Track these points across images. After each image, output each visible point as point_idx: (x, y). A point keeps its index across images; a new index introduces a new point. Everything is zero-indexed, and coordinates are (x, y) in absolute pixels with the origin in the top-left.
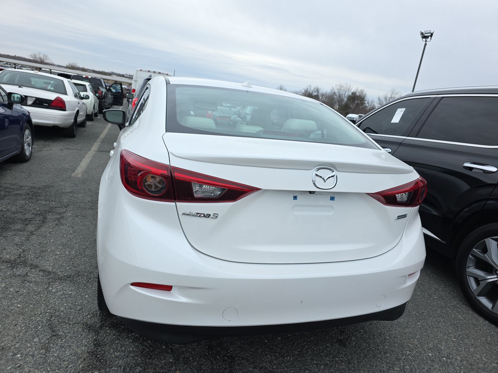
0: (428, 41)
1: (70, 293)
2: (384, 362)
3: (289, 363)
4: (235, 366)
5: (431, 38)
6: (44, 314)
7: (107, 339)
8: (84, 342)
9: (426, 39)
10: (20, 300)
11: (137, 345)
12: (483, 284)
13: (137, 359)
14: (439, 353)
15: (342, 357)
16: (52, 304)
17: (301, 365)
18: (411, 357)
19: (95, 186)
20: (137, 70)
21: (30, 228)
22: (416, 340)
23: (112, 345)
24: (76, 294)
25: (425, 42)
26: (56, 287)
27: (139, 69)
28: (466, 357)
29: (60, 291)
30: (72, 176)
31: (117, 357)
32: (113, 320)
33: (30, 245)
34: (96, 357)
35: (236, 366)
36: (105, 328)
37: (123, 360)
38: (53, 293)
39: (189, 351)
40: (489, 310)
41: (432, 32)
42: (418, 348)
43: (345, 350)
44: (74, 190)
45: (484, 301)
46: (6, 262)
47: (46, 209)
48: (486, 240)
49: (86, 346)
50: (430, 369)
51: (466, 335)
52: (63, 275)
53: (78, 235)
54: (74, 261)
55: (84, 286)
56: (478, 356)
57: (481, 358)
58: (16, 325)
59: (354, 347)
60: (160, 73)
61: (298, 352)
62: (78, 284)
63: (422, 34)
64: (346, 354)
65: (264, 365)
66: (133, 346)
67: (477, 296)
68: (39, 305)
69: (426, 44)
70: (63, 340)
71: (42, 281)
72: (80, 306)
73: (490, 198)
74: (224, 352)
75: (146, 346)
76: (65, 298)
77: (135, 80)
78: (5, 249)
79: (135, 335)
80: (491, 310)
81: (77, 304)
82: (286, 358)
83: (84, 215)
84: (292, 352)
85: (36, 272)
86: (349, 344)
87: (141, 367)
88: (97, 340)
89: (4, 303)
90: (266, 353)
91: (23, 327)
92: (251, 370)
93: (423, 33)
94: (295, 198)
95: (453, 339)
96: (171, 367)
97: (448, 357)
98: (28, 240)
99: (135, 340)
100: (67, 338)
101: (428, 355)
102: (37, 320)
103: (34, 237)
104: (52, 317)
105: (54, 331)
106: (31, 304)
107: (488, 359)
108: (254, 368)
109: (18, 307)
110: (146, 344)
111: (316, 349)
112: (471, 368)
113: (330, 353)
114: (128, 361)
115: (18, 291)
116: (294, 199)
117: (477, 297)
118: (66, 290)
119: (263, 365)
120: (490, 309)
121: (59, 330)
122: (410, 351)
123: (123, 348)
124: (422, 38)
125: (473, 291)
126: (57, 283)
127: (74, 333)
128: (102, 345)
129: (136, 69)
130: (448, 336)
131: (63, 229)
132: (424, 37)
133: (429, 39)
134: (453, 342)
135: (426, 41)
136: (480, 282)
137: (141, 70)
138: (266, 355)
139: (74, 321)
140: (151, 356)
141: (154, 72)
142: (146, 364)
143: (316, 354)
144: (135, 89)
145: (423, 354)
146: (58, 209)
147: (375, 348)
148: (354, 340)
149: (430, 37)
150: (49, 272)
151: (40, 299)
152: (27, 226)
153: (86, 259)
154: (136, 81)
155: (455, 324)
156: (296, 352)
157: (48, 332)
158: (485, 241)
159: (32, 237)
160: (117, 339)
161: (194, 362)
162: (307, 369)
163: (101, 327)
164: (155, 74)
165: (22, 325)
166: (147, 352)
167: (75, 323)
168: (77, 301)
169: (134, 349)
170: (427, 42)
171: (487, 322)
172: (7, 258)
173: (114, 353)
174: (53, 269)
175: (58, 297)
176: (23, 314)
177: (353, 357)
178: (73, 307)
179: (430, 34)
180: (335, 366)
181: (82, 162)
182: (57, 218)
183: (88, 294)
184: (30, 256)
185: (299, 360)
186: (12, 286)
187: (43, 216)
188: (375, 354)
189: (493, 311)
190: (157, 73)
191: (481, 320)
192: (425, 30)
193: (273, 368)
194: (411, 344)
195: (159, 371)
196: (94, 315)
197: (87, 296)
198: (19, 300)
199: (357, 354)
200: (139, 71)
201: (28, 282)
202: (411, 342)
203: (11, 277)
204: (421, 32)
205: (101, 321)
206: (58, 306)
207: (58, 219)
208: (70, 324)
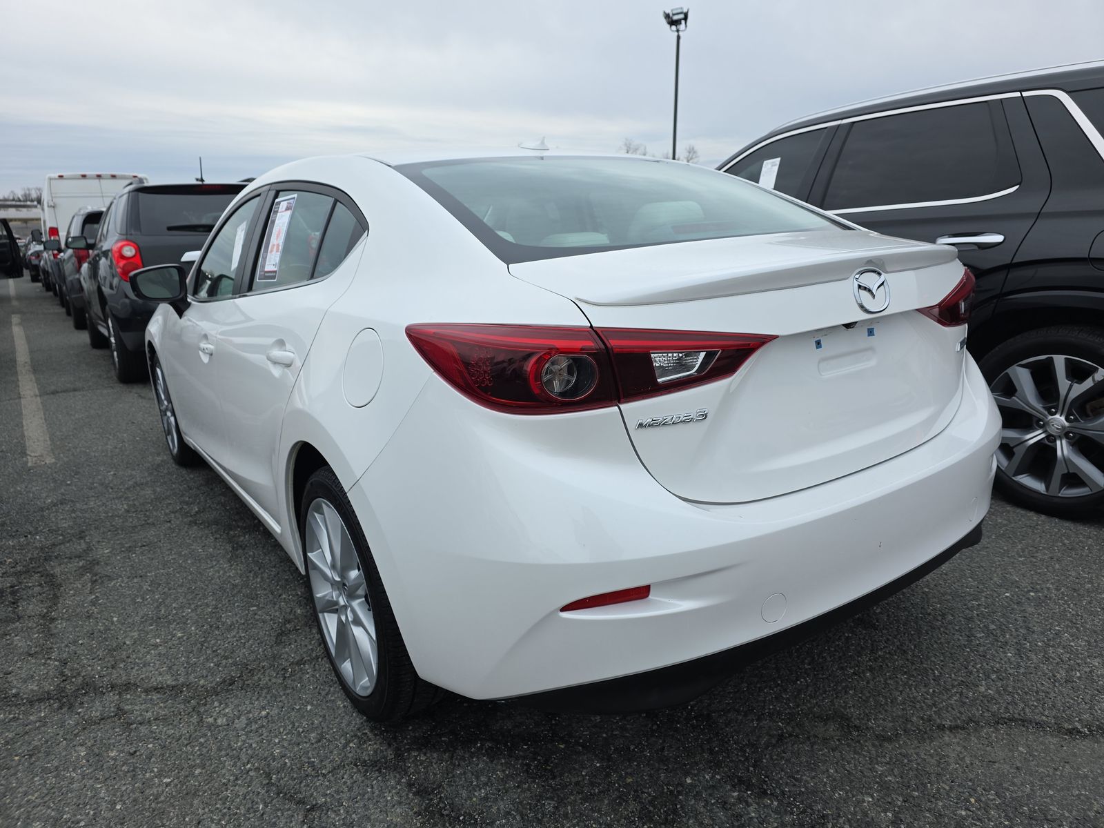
0: (682, 31)
1: (264, 713)
2: (952, 631)
3: (810, 689)
4: (722, 729)
5: (686, 23)
6: (245, 776)
7: (435, 774)
8: (389, 798)
9: (676, 26)
10: (157, 767)
11: (506, 763)
12: (1019, 452)
13: (529, 786)
14: (1018, 587)
15: (885, 647)
16: (245, 749)
17: (832, 685)
18: (985, 609)
19: (112, 473)
20: (50, 179)
21: (32, 607)
22: (970, 579)
23: (455, 782)
24: (281, 711)
25: (676, 34)
26: (219, 713)
27: (56, 175)
28: (1059, 580)
29: (238, 718)
30: (30, 464)
31: (486, 799)
32: (413, 735)
33: (67, 646)
34: (442, 815)
35: (724, 729)
36: (409, 754)
37: (502, 799)
38: (225, 727)
39: (616, 735)
40: (1042, 494)
41: (685, 11)
42: (983, 592)
43: (881, 634)
44: (63, 494)
45: (1027, 481)
46: (40, 700)
47: (32, 554)
48: (1009, 371)
49: (400, 803)
50: (1025, 617)
51: (1032, 546)
52: (212, 682)
53: (169, 589)
54: (212, 647)
55: (285, 690)
56: (1074, 574)
57: (1079, 574)
58: (199, 823)
59: (890, 623)
60: (114, 177)
61: (809, 664)
62: (266, 691)
63: (667, 16)
64: (888, 639)
65: (771, 707)
66: (499, 767)
67: (1014, 476)
68: (215, 763)
69: (679, 37)
70: (339, 810)
71: (173, 712)
72: (313, 732)
73: (1003, 292)
74: (682, 713)
75: (525, 758)
76: (263, 726)
77: (51, 204)
78: (10, 673)
79: (482, 745)
80: (1046, 493)
81: (301, 730)
82: (798, 682)
83: (145, 544)
84: (801, 669)
85: (140, 697)
86: (877, 621)
87: (552, 799)
88: (414, 785)
89: (124, 788)
90: (758, 685)
91: (220, 820)
92: (756, 725)
93: (669, 14)
94: (818, 344)
95: (1020, 559)
96: (608, 775)
97: (1033, 589)
98: (51, 635)
99: (493, 755)
100: (344, 804)
101: (1007, 597)
102: (241, 794)
103: (60, 625)
104: (268, 776)
105: (301, 802)
106: (193, 767)
107: (1089, 573)
108: (759, 719)
109: (168, 785)
110: (521, 753)
111: (833, 649)
112: (1078, 594)
113: (862, 648)
114: (515, 799)
115: (135, 752)
116: (817, 348)
117: (1013, 478)
118: (249, 712)
119: (770, 709)
120: (1043, 492)
121: (312, 794)
122: (976, 600)
123: (483, 779)
124: (669, 26)
125: (1003, 469)
126: (216, 704)
127: (350, 789)
128: (435, 789)
129: (47, 177)
130: (1008, 557)
131: (119, 588)
132: (673, 22)
133: (682, 26)
134: (1023, 563)
135: (678, 31)
136: (1015, 450)
137: (61, 177)
138: (761, 689)
139: (330, 767)
140: (551, 771)
141: (99, 176)
142: (555, 790)
143: (840, 657)
144: (54, 225)
145: (997, 597)
146: (63, 546)
147: (921, 613)
148: (881, 613)
149: (683, 22)
150: (172, 687)
151: (205, 750)
152: (18, 606)
153: (238, 633)
154: (54, 207)
155: (1003, 534)
156: (807, 667)
157: (289, 809)
158: (1007, 373)
159: (56, 627)
160: (454, 765)
161: (643, 752)
162: (847, 686)
163: (399, 755)
164: (102, 181)
165: (215, 817)
166: (536, 767)
167: (335, 769)
168: (297, 724)
169: (507, 772)
170: (681, 33)
171: (1043, 517)
172: (32, 690)
173: (474, 794)
174: (174, 678)
175: (243, 730)
176: (195, 795)
177: (901, 639)
178: (300, 740)
179: (682, 16)
180: (887, 665)
181: (25, 428)
182: (81, 567)
183: (308, 703)
184: (90, 668)
185: (823, 679)
186: (108, 748)
187: (38, 572)
188: (930, 624)
189: (1050, 494)
190: (106, 179)
191: (1032, 515)
192: (672, 8)
193: (789, 707)
194: (967, 587)
195: (592, 791)
196: (362, 741)
197: (309, 708)
198: (156, 770)
199: (904, 634)
200: (54, 179)
201: (140, 724)
202: (965, 585)
203: (84, 729)
204: (664, 12)
205: (390, 745)
206: (262, 748)
207: (85, 569)
208: (324, 775)
